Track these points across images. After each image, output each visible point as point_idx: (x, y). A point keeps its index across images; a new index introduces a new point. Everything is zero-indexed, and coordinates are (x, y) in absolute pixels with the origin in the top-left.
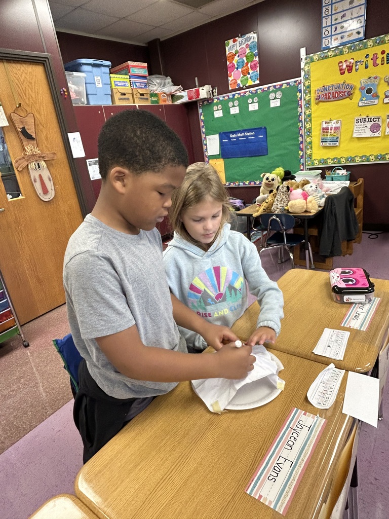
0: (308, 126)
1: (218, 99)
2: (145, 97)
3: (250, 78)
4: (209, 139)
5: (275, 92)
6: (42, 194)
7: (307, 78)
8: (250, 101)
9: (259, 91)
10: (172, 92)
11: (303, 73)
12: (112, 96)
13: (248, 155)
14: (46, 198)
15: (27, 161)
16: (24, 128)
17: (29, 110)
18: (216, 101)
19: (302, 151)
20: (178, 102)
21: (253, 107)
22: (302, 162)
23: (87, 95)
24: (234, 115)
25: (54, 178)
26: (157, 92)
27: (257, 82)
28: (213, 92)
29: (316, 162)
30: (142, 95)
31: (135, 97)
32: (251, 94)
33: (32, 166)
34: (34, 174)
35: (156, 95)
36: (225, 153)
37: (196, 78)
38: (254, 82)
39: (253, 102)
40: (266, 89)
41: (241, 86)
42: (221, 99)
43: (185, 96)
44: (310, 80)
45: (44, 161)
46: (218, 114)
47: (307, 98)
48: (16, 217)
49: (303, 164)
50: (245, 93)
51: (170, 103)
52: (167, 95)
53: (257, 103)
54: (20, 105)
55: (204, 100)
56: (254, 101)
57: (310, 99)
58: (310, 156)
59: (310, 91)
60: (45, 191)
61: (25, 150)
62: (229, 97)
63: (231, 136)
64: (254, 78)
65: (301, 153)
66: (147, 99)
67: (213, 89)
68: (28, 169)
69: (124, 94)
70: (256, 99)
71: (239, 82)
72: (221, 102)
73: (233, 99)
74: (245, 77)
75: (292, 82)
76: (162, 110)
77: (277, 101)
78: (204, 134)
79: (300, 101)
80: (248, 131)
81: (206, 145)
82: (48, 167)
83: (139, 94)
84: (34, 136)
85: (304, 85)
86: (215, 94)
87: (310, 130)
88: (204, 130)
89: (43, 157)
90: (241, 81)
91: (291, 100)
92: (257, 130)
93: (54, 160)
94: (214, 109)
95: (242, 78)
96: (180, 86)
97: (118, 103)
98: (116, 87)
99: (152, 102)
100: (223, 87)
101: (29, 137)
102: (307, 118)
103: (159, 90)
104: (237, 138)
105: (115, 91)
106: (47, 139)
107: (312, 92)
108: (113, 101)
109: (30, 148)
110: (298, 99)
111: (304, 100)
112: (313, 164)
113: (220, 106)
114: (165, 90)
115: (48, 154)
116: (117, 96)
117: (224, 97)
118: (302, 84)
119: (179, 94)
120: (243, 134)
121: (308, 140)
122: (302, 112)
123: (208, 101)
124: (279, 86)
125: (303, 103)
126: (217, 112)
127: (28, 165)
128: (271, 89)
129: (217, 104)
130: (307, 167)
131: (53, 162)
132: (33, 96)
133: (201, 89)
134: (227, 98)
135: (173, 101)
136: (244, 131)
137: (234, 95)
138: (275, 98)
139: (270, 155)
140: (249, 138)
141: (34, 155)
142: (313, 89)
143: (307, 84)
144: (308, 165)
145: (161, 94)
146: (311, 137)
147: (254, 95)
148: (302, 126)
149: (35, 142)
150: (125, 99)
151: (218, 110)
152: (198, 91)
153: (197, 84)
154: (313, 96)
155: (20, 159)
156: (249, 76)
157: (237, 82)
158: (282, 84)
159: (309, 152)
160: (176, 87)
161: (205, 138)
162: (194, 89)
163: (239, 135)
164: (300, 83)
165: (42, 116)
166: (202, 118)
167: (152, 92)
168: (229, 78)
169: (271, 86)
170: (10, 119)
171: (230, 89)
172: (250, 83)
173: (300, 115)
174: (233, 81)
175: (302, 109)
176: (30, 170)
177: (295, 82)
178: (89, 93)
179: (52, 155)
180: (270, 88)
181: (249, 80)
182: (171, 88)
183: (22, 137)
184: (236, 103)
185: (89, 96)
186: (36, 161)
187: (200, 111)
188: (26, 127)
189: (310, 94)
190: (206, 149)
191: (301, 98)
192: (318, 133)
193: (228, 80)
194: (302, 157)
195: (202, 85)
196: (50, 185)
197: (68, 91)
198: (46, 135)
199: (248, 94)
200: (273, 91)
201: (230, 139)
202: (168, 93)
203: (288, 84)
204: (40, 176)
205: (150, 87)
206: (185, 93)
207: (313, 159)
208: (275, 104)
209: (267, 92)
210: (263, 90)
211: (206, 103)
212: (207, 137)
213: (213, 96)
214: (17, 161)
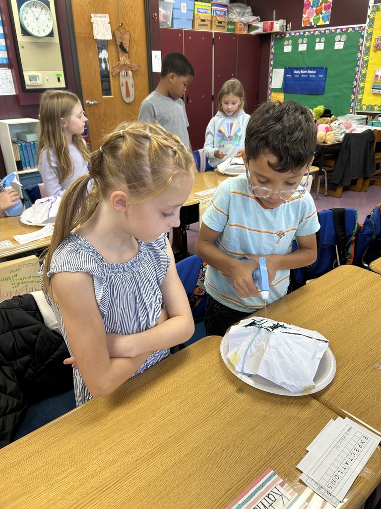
0: (364, 72)
1: (290, 34)
2: (222, 24)
3: (323, 18)
4: (276, 73)
5: (341, 34)
6: (125, 96)
7: (371, 26)
8: (318, 40)
9: (327, 31)
10: (250, 22)
11: (368, 20)
12: (193, 21)
13: (306, 93)
14: (127, 100)
15: (120, 69)
16: (122, 43)
17: (127, 28)
18: (288, 35)
19: (354, 95)
20: (253, 33)
21: (320, 46)
22: (352, 105)
23: (173, 19)
24: (302, 52)
25: (136, 86)
26: (235, 20)
27: (328, 23)
28: (287, 27)
29: (364, 107)
30: (220, 22)
31: (213, 23)
32: (319, 34)
33: (123, 73)
34: (123, 80)
35: (234, 23)
36: (287, 88)
37: (274, 11)
38: (325, 22)
39: (320, 42)
40: (334, 31)
41: (313, 25)
42: (293, 34)
43: (260, 27)
44: (373, 28)
45: (132, 71)
46: (288, 49)
47: (368, 45)
48: (105, 110)
49: (352, 108)
50: (315, 31)
51: (245, 32)
52: (245, 25)
53: (323, 43)
54: (122, 24)
55: (277, 33)
56: (322, 41)
57: (370, 46)
58: (361, 100)
59: (371, 39)
60: (128, 95)
61: (119, 60)
62: (300, 34)
63: (296, 72)
64: (325, 18)
65: (353, 97)
66: (224, 27)
67: (287, 24)
68: (119, 75)
69: (204, 21)
70: (323, 39)
71: (311, 20)
72: (292, 38)
73: (303, 37)
74: (318, 16)
75: (357, 27)
76: (236, 38)
77: (341, 44)
78: (271, 66)
79: (361, 47)
80: (311, 69)
81: (271, 77)
82: (133, 76)
83: (217, 22)
84: (127, 50)
85: (367, 32)
86: (288, 29)
87: (364, 76)
88: (272, 63)
89: (131, 68)
90: (314, 20)
91: (353, 45)
92: (319, 70)
93: (138, 71)
94: (285, 44)
95: (315, 16)
96: (258, 17)
97: (198, 29)
98: (198, 13)
99: (228, 30)
100: (297, 26)
101: (124, 50)
102: (363, 64)
103: (237, 19)
104: (300, 74)
105: (196, 17)
106: (136, 53)
107: (373, 40)
108: (193, 26)
109: (123, 59)
110: (360, 44)
111: (365, 46)
112: (361, 108)
113: (290, 41)
114: (243, 19)
115: (134, 65)
116: (197, 22)
117: (295, 33)
118: (366, 31)
119: (255, 24)
120: (305, 72)
121: (361, 85)
122: (360, 58)
123: (281, 35)
124: (345, 30)
125: (363, 49)
126: (287, 47)
127: (119, 72)
128: (339, 31)
129: (288, 39)
130: (355, 111)
131: (137, 73)
132: (132, 17)
133: (275, 22)
134: (298, 34)
135: (249, 30)
136: (308, 69)
137: (304, 33)
138: (340, 41)
139: (326, 95)
140: (311, 76)
141: (125, 65)
142: (374, 36)
143: (370, 31)
144: (357, 110)
145: (239, 23)
146: (365, 83)
147: (322, 35)
148: (358, 71)
149: (128, 55)
150: (204, 25)
151: (288, 45)
152: (272, 24)
153: (274, 17)
154: (373, 43)
155: (115, 67)
156: (321, 16)
157: (309, 20)
158: (348, 28)
159: (359, 97)
160: (255, 18)
161: (272, 71)
162: (269, 22)
163: (302, 72)
164: (364, 30)
165: (136, 35)
166: (273, 50)
167: (231, 20)
168: (304, 15)
169: (338, 29)
170: (113, 34)
171: (303, 26)
172: (321, 23)
173: (359, 60)
174: (307, 19)
175: (361, 54)
176: (121, 77)
177: (360, 27)
178: (174, 17)
179: (137, 67)
181: (321, 19)
182: (249, 18)
183: (119, 49)
184: (305, 40)
185: (174, 20)
186: (126, 70)
187: (272, 43)
188: (123, 42)
189: (371, 42)
190: (271, 82)
191: (362, 44)
192: (371, 80)
193: (302, 17)
194: (353, 101)
195: (277, 19)
196: (132, 91)
197: (158, 16)
198: (136, 51)
199: (317, 33)
200: (339, 34)
201: (293, 74)
202: (245, 23)
203: (353, 28)
204: (127, 82)
205: (230, 15)
206: (260, 25)
207: (362, 104)
208: (339, 46)
209: (333, 34)
210: (331, 31)
211: (278, 36)
212: (274, 70)
214: (113, 68)
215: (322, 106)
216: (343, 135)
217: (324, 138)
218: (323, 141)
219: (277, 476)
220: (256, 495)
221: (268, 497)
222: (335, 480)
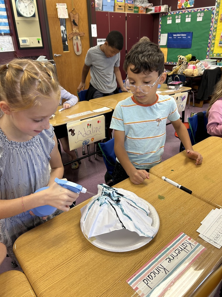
0: (214, 34)
1: (171, 13)
2: (131, 8)
3: (190, 3)
4: (162, 36)
5: (200, 13)
6: (76, 51)
7: (218, 7)
8: (187, 16)
9: (193, 11)
10: (147, 6)
11: (216, 4)
12: (114, 7)
13: (181, 47)
14: (78, 54)
15: (73, 35)
16: (74, 20)
17: (77, 12)
18: (169, 14)
19: (209, 48)
20: (149, 13)
21: (188, 20)
22: (207, 54)
23: (102, 5)
24: (178, 24)
25: (82, 45)
26: (138, 6)
27: (193, 6)
28: (168, 9)
29: (215, 55)
30: (130, 7)
31: (126, 8)
32: (188, 12)
33: (75, 38)
34: (75, 42)
35: (138, 8)
36: (169, 45)
38: (191, 6)
40: (196, 11)
41: (184, 7)
42: (172, 13)
43: (153, 10)
44: (219, 8)
45: (80, 36)
46: (169, 22)
47: (216, 18)
48: (65, 60)
49: (208, 56)
51: (144, 13)
52: (144, 8)
53: (190, 18)
54: (74, 9)
55: (163, 13)
57: (218, 19)
58: (213, 51)
59: (218, 15)
60: (78, 50)
61: (73, 30)
62: (176, 13)
63: (174, 35)
64: (191, 3)
65: (208, 49)
66: (132, 10)
67: (169, 7)
68: (73, 39)
69: (120, 6)
70: (190, 16)
72: (172, 15)
73: (178, 14)
74: (187, 2)
75: (210, 8)
76: (139, 16)
77: (201, 18)
78: (160, 32)
79: (212, 20)
80: (183, 33)
81: (160, 39)
82: (81, 39)
83: (128, 7)
84: (77, 24)
87: (215, 36)
88: (160, 30)
89: (79, 34)
90: (184, 5)
91: (208, 18)
92: (188, 33)
93: (83, 36)
94: (168, 19)
95: (185, 2)
96: (152, 4)
97: (117, 11)
98: (117, 2)
99: (135, 12)
100: (174, 8)
101: (75, 24)
102: (214, 30)
103: (140, 5)
104: (177, 37)
105: (116, 4)
106: (82, 26)
108: (114, 10)
109: (75, 29)
110: (212, 18)
111: (215, 19)
112: (213, 55)
113: (171, 17)
114: (143, 5)
115: (81, 33)
116: (117, 7)
117: (174, 13)
118: (215, 10)
119: (150, 8)
120: (180, 35)
121: (213, 42)
122: (212, 26)
123: (165, 14)
124: (203, 10)
125: (214, 20)
126: (169, 20)
127: (73, 37)
129: (170, 16)
130: (210, 57)
131: (83, 37)
132: (80, 5)
133: (162, 6)
134: (175, 13)
135: (146, 12)
136: (181, 33)
137: (179, 12)
138: (200, 16)
139: (192, 48)
140: (183, 37)
141: (76, 33)
142: (220, 13)
143: (217, 10)
144: (211, 56)
145: (140, 7)
146: (215, 40)
147: (189, 13)
148: (211, 34)
149: (77, 27)
150: (120, 9)
151: (170, 19)
152: (160, 8)
153: (161, 3)
155: (70, 34)
156: (189, 2)
157: (182, 5)
158: (205, 9)
159: (212, 49)
160: (150, 4)
161: (160, 35)
162: (158, 6)
163: (178, 35)
164: (214, 9)
165: (82, 15)
166: (161, 23)
167: (136, 6)
168: (178, 2)
169: (199, 9)
170: (69, 15)
171: (178, 8)
172: (189, 6)
173: (211, 27)
174: (180, 4)
175: (213, 24)
176: (74, 40)
177: (212, 8)
178: (104, 4)
179: (83, 34)
180: (199, 10)
181: (189, 4)
183: (73, 24)
184: (180, 17)
185: (104, 6)
186: (77, 36)
187: (160, 19)
188: (75, 19)
189: (218, 16)
190: (160, 42)
191: (213, 18)
192: (219, 38)
193: (177, 3)
194: (208, 51)
195: (163, 4)
196: (80, 48)
197: (94, 4)
198: (82, 24)
199: (186, 12)
201: (173, 37)
202: (144, 7)
203: (208, 9)
204: (77, 43)
205: (135, 3)
206: (153, 8)
207: (214, 53)
208: (199, 19)
209: (196, 13)
210: (194, 11)
211: (164, 15)
212: (161, 34)
213: (169, 11)
214: (69, 35)
215: (190, 55)
216: (203, 71)
217: (192, 73)
218: (191, 74)
219: (186, 235)
220: (177, 244)
221: (183, 245)
222: (218, 237)
